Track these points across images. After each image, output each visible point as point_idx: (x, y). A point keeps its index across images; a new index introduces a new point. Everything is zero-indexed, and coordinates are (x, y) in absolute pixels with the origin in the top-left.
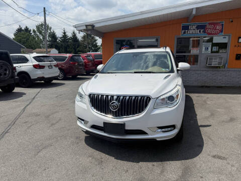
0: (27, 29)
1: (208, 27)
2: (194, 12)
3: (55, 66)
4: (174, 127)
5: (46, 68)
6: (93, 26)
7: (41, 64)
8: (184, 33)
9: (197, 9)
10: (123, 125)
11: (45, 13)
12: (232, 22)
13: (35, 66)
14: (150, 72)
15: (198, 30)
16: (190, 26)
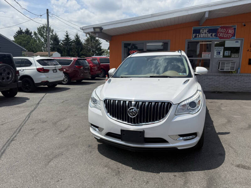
0: (27, 32)
1: (219, 30)
2: (207, 16)
3: (59, 69)
4: (195, 134)
5: (51, 72)
6: (101, 29)
7: (45, 67)
8: (196, 36)
9: (210, 12)
10: (142, 133)
11: (48, 15)
12: (245, 25)
13: (39, 70)
14: (167, 77)
15: (210, 34)
16: (201, 30)
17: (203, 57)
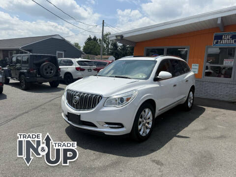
0: (95, 39)
2: (219, 22)
3: (94, 69)
5: (86, 71)
6: (122, 36)
7: (82, 67)
8: (217, 43)
10: (79, 116)
13: (77, 69)
15: (234, 40)
16: (223, 36)
17: (224, 64)
